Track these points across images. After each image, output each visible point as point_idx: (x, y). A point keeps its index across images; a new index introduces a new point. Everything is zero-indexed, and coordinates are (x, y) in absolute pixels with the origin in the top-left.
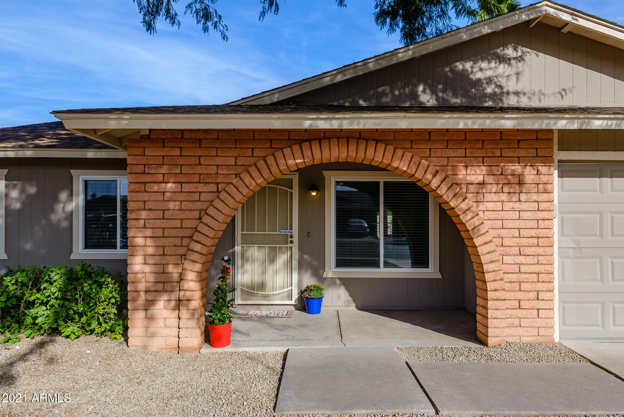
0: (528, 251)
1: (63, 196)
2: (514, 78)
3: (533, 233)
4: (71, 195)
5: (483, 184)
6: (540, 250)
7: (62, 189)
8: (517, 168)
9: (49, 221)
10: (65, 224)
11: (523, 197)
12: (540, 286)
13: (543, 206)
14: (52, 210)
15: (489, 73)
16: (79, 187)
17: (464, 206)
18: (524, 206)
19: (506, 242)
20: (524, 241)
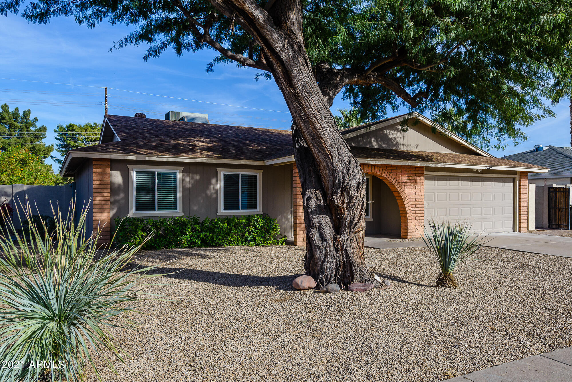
0: (418, 206)
1: (214, 181)
2: (402, 138)
3: (419, 200)
4: (217, 181)
5: (406, 182)
6: (421, 206)
7: (213, 177)
8: (415, 177)
9: (207, 195)
10: (214, 196)
11: (417, 187)
12: (421, 218)
13: (422, 190)
14: (208, 188)
15: (395, 136)
16: (221, 176)
17: (402, 190)
18: (417, 190)
19: (412, 203)
20: (417, 203)
